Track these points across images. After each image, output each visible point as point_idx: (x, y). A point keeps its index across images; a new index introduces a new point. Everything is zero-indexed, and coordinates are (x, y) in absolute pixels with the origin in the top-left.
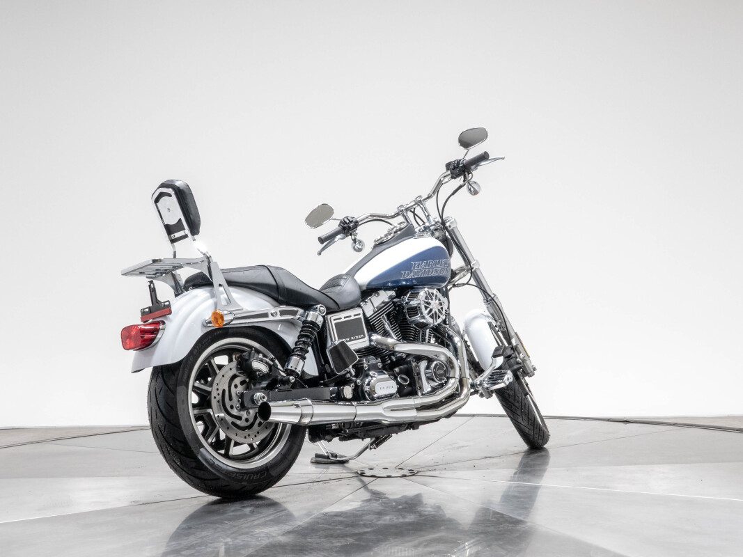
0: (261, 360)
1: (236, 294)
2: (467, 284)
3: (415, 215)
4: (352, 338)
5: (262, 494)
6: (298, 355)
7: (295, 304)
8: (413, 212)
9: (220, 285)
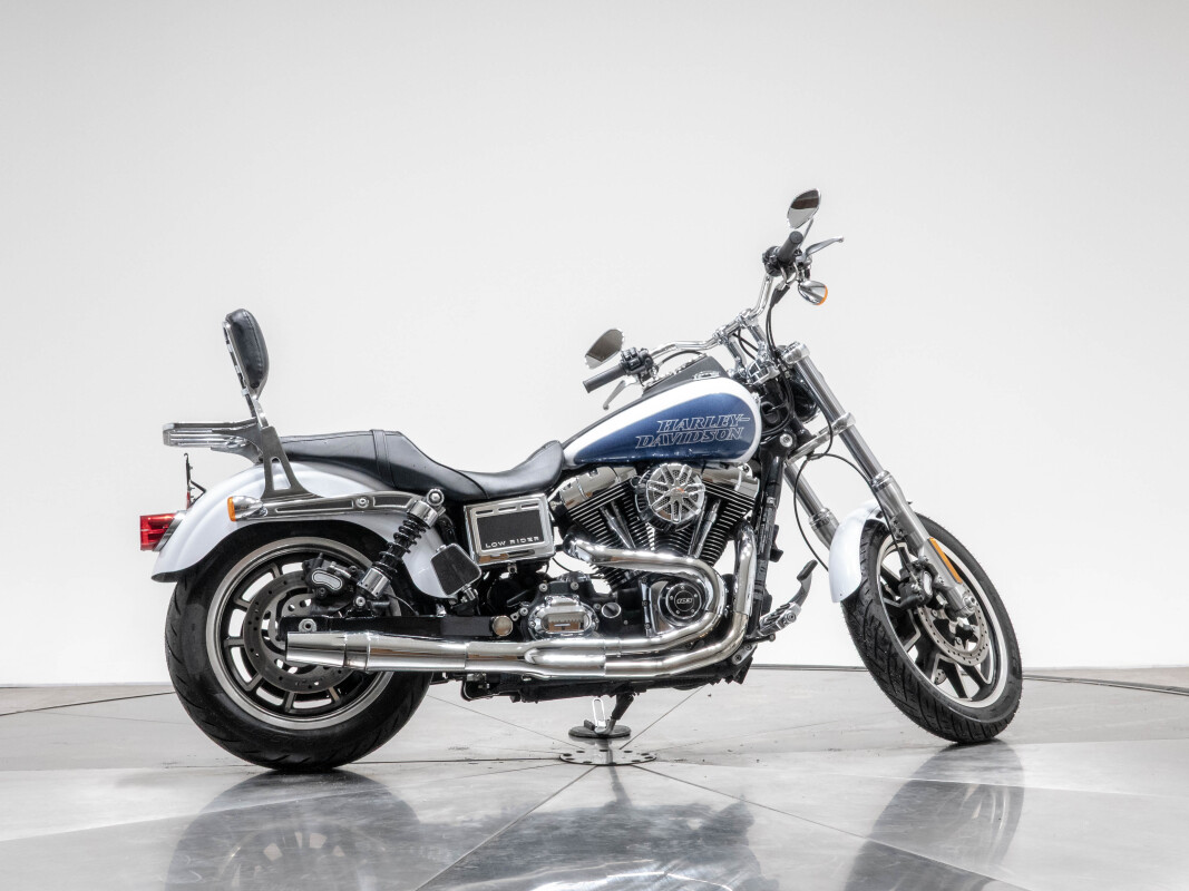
0: (331, 572)
1: (302, 472)
2: (826, 454)
3: (741, 340)
4: (512, 541)
5: (346, 767)
6: (380, 566)
7: (409, 487)
8: (739, 336)
9: (275, 460)
